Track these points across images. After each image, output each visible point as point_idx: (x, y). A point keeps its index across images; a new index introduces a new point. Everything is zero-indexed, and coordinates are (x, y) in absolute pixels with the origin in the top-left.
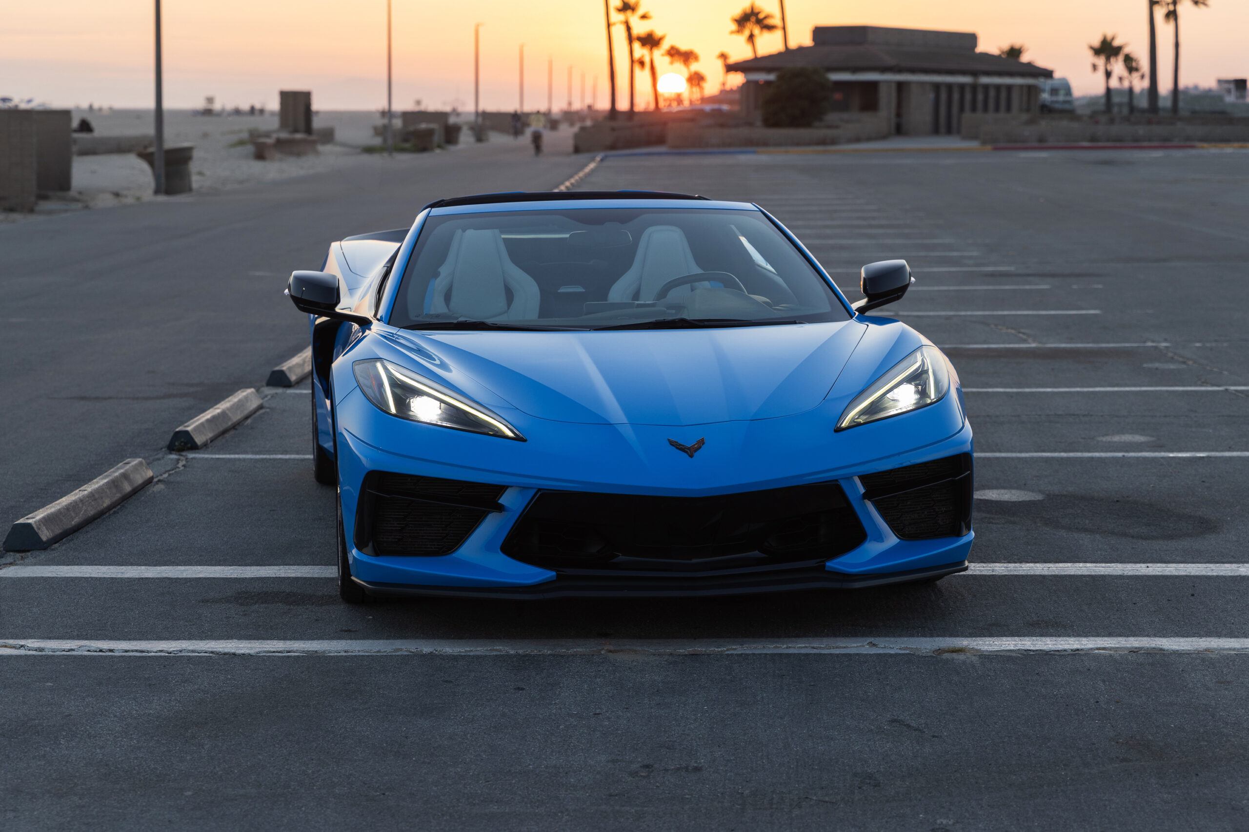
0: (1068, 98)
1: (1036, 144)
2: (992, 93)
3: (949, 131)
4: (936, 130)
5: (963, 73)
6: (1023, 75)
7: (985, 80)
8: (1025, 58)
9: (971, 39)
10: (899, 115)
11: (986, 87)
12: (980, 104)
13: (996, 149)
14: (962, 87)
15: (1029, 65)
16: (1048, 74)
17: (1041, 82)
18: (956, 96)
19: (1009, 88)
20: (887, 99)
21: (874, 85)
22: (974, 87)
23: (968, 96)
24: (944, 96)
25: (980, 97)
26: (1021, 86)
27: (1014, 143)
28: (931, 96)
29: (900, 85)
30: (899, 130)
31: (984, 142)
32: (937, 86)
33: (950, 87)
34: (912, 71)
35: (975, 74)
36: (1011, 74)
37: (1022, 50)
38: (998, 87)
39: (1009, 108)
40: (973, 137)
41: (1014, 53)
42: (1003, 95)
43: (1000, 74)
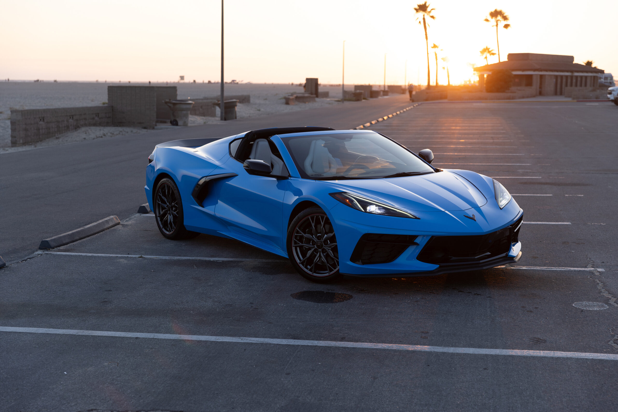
0: (611, 81)
1: (595, 100)
2: (579, 79)
3: (561, 94)
4: (556, 94)
5: (567, 71)
6: (591, 72)
7: (576, 74)
8: (593, 66)
9: (572, 58)
10: (540, 88)
11: (577, 77)
12: (574, 84)
13: (578, 101)
14: (567, 77)
15: (595, 68)
16: (602, 72)
17: (599, 75)
18: (564, 80)
19: (586, 77)
20: (536, 82)
21: (531, 76)
22: (572, 77)
23: (569, 81)
24: (559, 80)
25: (574, 81)
26: (591, 76)
27: (586, 99)
28: (554, 80)
29: (541, 76)
30: (541, 94)
31: (574, 99)
32: (556, 77)
33: (562, 77)
34: (546, 71)
35: (572, 72)
36: (587, 72)
37: (592, 62)
38: (581, 77)
39: (586, 85)
40: (569, 97)
41: (589, 64)
42: (584, 80)
43: (582, 72)
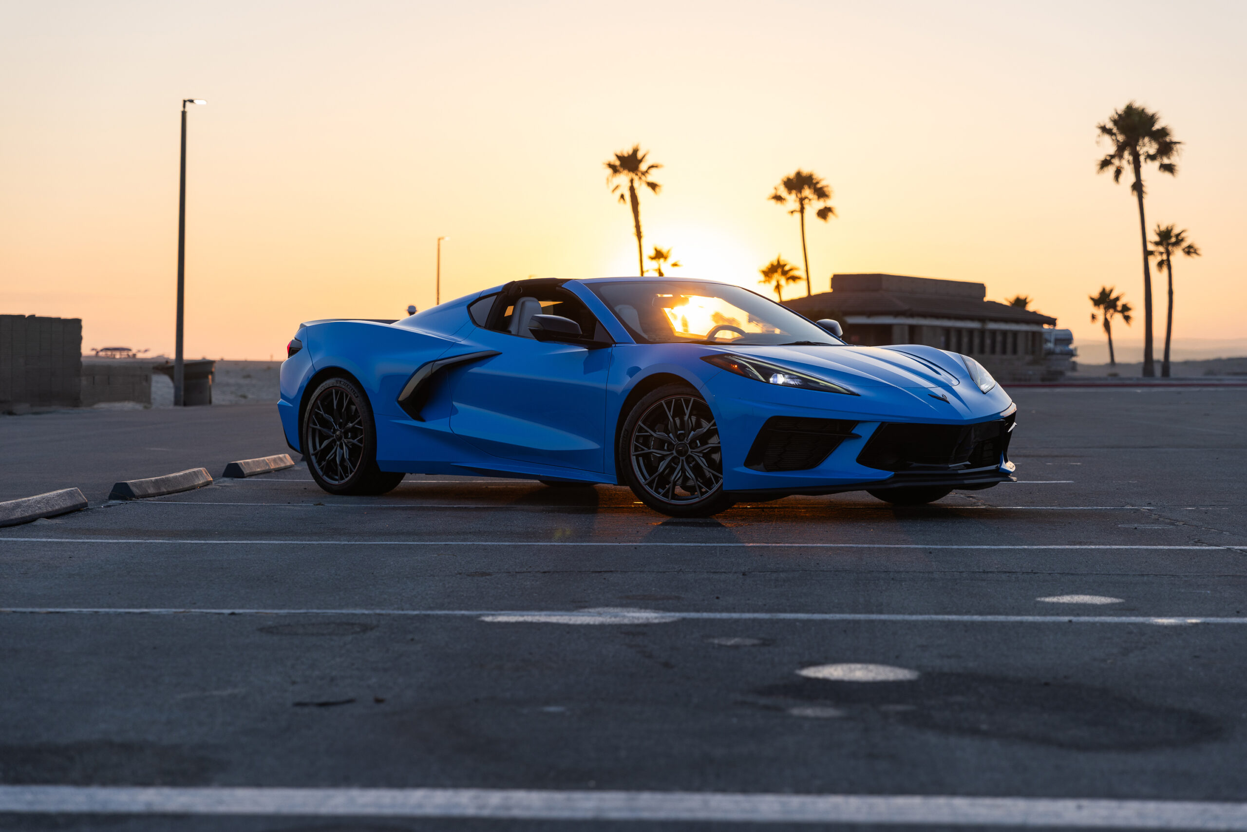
2: (999, 338)
5: (972, 319)
6: (1027, 322)
7: (992, 326)
8: (1030, 308)
9: (980, 289)
11: (994, 332)
12: (988, 348)
14: (971, 331)
15: (1034, 313)
16: (1052, 321)
17: (1045, 328)
18: (965, 340)
19: (1015, 334)
21: (888, 328)
22: (982, 332)
23: (976, 341)
24: (954, 339)
25: (988, 342)
26: (1027, 332)
29: (913, 329)
32: (947, 331)
33: (959, 331)
34: (924, 316)
35: (982, 320)
36: (1016, 322)
37: (1028, 300)
38: (1004, 333)
39: (1015, 351)
41: (1020, 303)
42: (1010, 340)
43: (1004, 321)
